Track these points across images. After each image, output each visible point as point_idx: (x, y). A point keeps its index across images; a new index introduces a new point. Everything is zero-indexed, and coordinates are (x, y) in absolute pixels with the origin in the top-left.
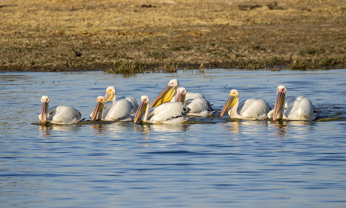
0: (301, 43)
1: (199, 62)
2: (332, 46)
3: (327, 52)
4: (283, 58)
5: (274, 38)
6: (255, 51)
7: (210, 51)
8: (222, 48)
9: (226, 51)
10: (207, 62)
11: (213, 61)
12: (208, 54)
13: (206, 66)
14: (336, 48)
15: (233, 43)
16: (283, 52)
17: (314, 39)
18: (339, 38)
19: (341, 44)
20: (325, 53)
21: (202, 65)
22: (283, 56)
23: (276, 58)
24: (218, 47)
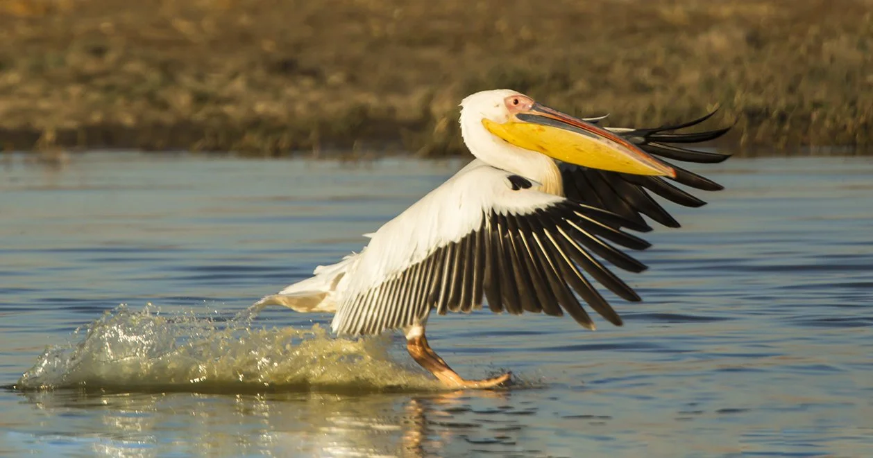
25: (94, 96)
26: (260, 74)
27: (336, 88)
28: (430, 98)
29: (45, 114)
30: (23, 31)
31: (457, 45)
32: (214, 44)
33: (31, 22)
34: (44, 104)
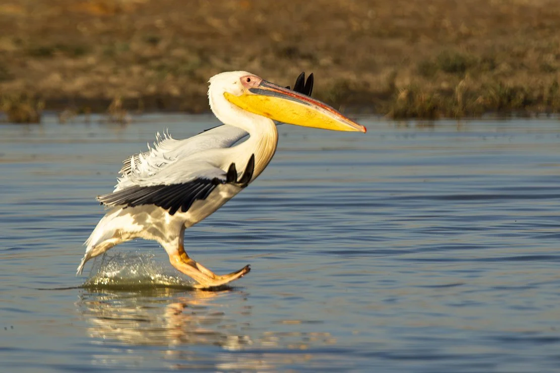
0: (424, 41)
1: (110, 93)
2: (516, 49)
3: (504, 67)
4: (367, 84)
5: (340, 24)
6: (284, 62)
7: (142, 61)
8: (179, 52)
9: (194, 59)
10: (133, 94)
11: (152, 89)
12: (136, 69)
13: (131, 105)
14: (531, 56)
15: (215, 35)
16: (370, 67)
17: (463, 29)
18: (542, 27)
19: (544, 44)
20: (496, 72)
21: (118, 103)
22: (369, 77)
23: (345, 85)
24: (169, 48)
25: (150, 73)
26: (271, 57)
27: (325, 68)
28: (394, 75)
29: (115, 86)
30: (99, 26)
31: (414, 38)
32: (237, 36)
33: (104, 19)
34: (113, 80)
